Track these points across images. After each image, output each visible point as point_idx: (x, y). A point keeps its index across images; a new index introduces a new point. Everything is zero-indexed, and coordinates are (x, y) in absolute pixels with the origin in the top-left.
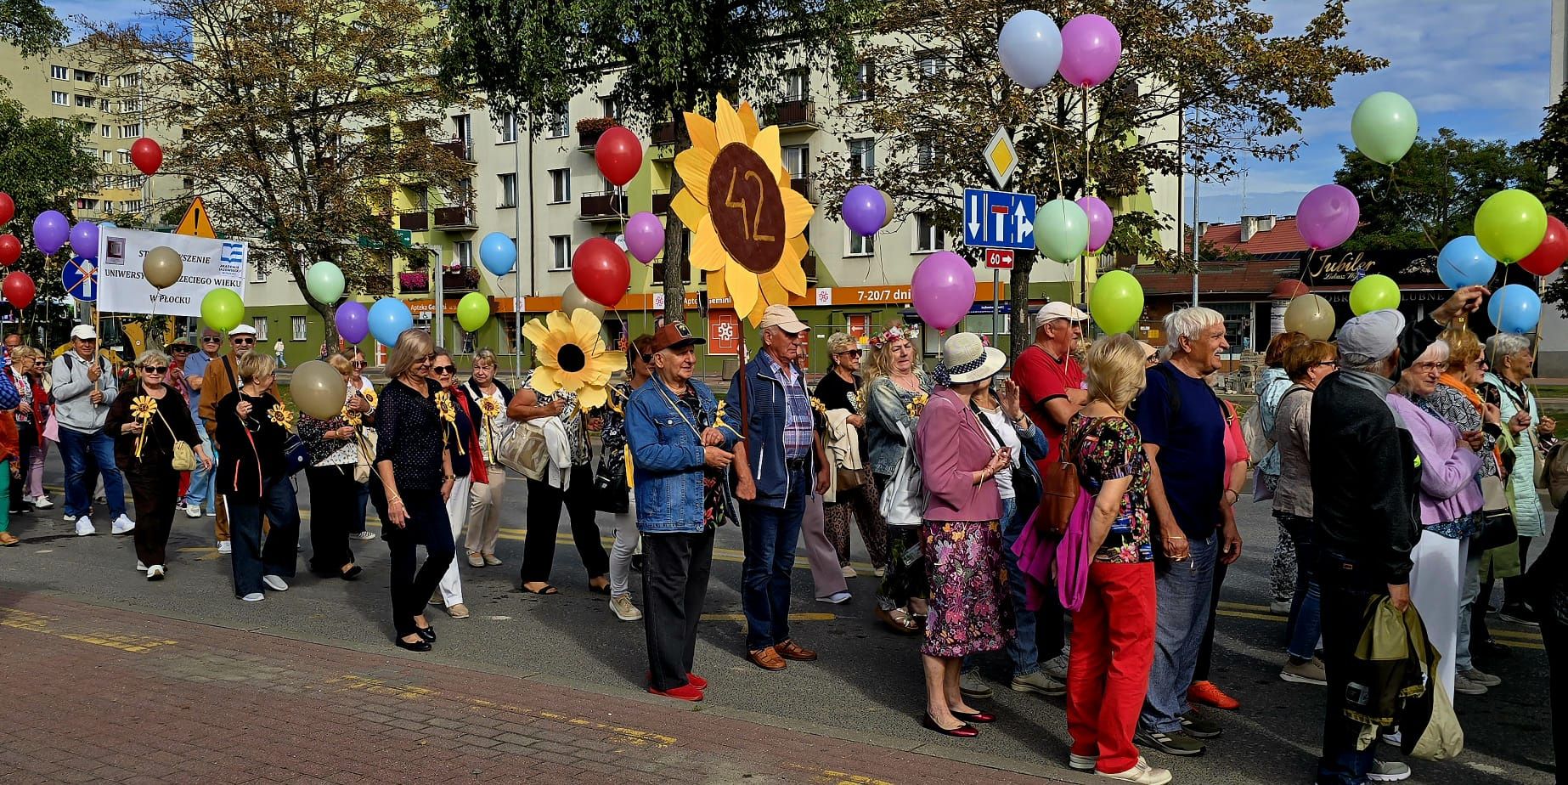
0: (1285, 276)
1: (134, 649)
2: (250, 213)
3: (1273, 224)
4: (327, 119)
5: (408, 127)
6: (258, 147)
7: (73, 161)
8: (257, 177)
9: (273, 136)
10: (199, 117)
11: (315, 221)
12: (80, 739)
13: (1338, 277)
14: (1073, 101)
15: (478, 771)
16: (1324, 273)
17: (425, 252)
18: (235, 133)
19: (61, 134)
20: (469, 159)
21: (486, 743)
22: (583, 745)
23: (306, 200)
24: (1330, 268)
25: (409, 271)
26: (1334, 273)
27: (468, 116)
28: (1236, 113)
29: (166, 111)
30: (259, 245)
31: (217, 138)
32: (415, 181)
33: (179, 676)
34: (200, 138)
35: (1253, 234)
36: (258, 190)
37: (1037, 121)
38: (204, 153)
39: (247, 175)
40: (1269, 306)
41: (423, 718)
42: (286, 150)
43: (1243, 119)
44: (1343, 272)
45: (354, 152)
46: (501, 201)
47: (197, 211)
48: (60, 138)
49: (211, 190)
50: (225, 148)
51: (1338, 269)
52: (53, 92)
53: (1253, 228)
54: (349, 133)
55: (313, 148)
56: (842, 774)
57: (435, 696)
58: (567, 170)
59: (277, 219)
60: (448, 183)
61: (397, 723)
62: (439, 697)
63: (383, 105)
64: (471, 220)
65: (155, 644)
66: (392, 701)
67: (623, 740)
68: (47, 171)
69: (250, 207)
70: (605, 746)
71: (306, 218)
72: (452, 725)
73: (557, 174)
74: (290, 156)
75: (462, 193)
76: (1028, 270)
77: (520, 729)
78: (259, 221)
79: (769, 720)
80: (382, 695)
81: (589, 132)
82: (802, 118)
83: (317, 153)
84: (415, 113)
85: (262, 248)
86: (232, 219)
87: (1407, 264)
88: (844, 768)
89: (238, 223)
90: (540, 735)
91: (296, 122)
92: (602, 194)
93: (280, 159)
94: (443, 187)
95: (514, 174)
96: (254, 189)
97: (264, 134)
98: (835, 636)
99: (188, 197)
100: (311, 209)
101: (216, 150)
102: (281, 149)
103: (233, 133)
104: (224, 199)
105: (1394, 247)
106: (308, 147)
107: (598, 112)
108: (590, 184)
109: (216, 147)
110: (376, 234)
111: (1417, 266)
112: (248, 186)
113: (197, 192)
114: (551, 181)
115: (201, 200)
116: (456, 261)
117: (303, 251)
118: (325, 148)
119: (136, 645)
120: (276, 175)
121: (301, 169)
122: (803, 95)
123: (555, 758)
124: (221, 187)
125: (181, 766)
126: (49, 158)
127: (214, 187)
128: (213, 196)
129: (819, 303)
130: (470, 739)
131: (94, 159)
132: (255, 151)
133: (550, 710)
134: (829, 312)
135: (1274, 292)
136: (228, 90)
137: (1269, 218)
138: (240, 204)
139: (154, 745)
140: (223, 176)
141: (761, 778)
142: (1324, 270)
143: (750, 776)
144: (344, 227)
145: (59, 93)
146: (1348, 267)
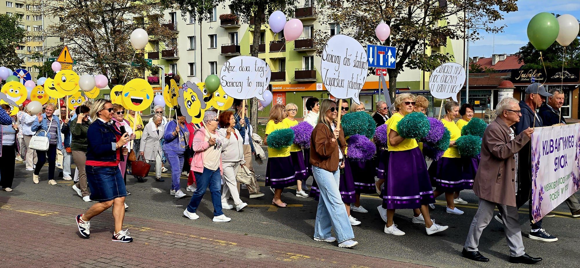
0: (504, 79)
1: (43, 215)
2: (87, 52)
3: (505, 58)
4: (118, 14)
5: (150, 17)
6: (90, 25)
7: (16, 31)
8: (90, 38)
9: (96, 21)
10: (66, 13)
11: (113, 56)
12: (25, 243)
13: (527, 80)
14: (415, 9)
15: (165, 253)
16: (521, 78)
17: (158, 68)
18: (81, 20)
19: (11, 20)
20: (176, 30)
21: (170, 245)
22: (204, 246)
23: (109, 47)
24: (523, 76)
25: (151, 76)
26: (525, 78)
27: (175, 13)
28: (479, 14)
29: (53, 11)
30: (90, 65)
31: (73, 22)
32: (153, 39)
33: (60, 224)
34: (66, 22)
35: (497, 62)
36: (90, 43)
37: (400, 17)
38: (69, 28)
39: (86, 37)
40: (498, 91)
41: (148, 237)
42: (101, 27)
43: (482, 16)
44: (528, 78)
45: (129, 28)
46: (189, 47)
47: (66, 51)
48: (10, 22)
49: (71, 43)
50: (77, 26)
51: (526, 76)
52: (7, 2)
53: (497, 59)
54: (127, 20)
55: (112, 26)
56: (293, 254)
57: (152, 230)
58: (216, 35)
59: (97, 55)
60: (166, 40)
61: (138, 239)
62: (154, 230)
63: (140, 8)
64: (177, 55)
65: (51, 213)
66: (137, 232)
67: (218, 244)
68: (5, 35)
69: (87, 50)
70: (211, 246)
71: (110, 54)
72: (157, 239)
73: (212, 36)
74: (103, 29)
75: (173, 44)
76: (396, 77)
77: (182, 241)
78: (91, 55)
79: (271, 238)
80: (133, 230)
81: (225, 20)
82: (311, 14)
83: (113, 28)
84: (154, 12)
85: (92, 66)
86: (79, 55)
87: (554, 74)
88: (294, 252)
89: (82, 56)
90: (189, 242)
91: (105, 15)
92: (230, 45)
93: (99, 31)
94: (164, 42)
95: (194, 36)
96: (88, 43)
97: (92, 20)
98: (302, 212)
99: (62, 45)
100: (111, 50)
101: (73, 27)
102: (99, 27)
103: (80, 20)
104: (76, 47)
105: (553, 68)
106: (110, 26)
107: (228, 11)
108: (225, 40)
109: (73, 26)
110: (137, 61)
111: (558, 75)
112: (86, 41)
113: (65, 44)
114: (209, 39)
115: (67, 47)
116: (171, 72)
117: (108, 68)
118: (117, 26)
119: (44, 214)
120: (97, 37)
121: (107, 34)
122: (311, 5)
123: (193, 249)
124: (75, 42)
125: (61, 251)
126: (6, 30)
127: (72, 42)
128: (72, 46)
129: (317, 89)
130: (164, 244)
131: (24, 30)
132: (89, 27)
133: (193, 235)
134: (321, 93)
135: (499, 85)
136: (78, 3)
137: (503, 55)
138: (83, 48)
139: (51, 245)
140: (76, 37)
141: (265, 255)
142: (521, 77)
143: (261, 255)
144: (124, 58)
145: (9, 2)
146: (530, 75)
